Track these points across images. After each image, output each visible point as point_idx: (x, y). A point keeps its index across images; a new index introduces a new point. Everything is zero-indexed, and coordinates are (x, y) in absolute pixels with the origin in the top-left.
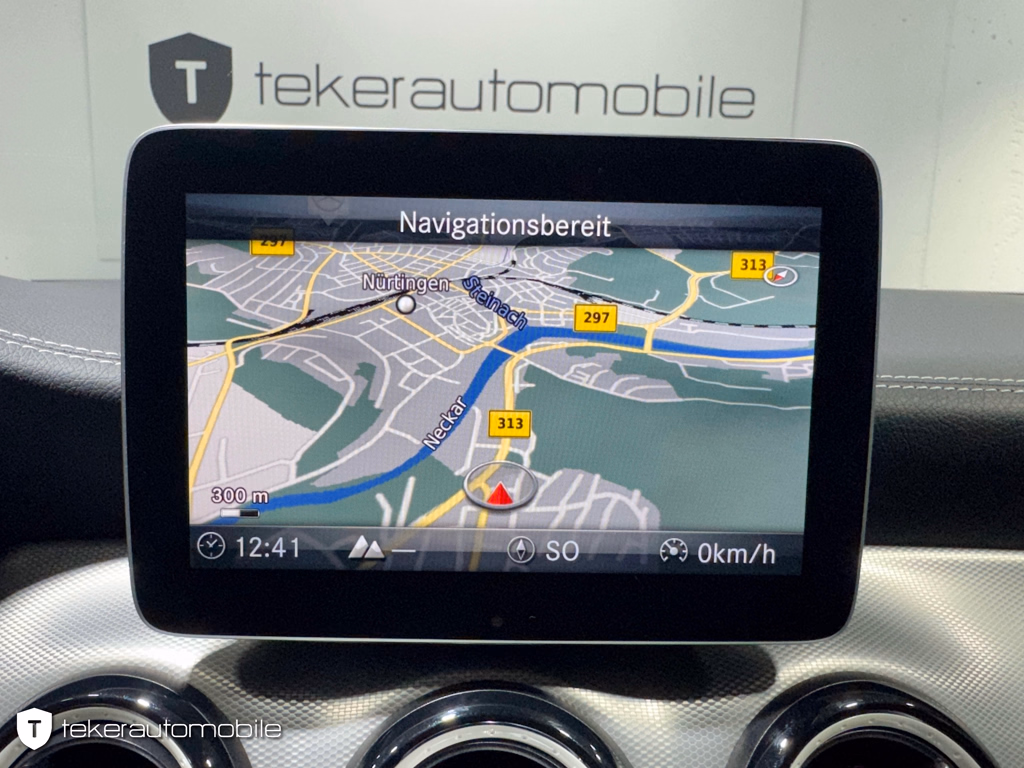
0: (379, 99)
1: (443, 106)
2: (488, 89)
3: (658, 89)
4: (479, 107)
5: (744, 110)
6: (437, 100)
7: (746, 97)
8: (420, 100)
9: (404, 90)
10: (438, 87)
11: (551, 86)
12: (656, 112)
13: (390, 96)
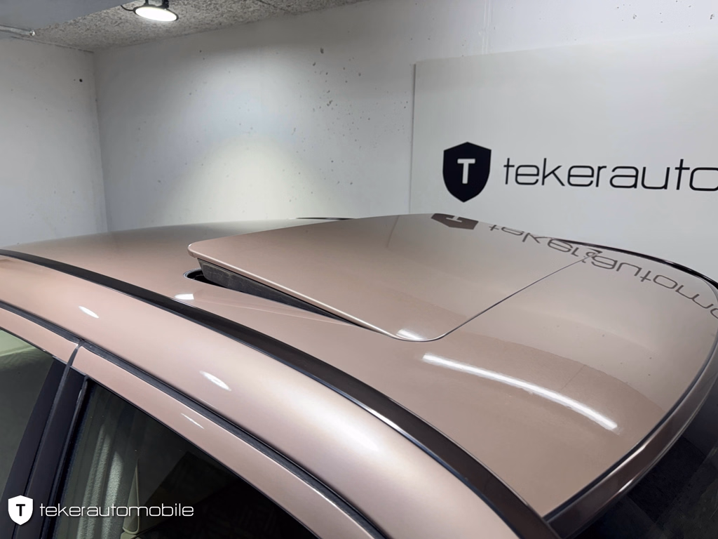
0: (587, 181)
1: (635, 186)
2: (674, 173)
4: (665, 187)
8: (616, 181)
9: (606, 175)
13: (594, 179)
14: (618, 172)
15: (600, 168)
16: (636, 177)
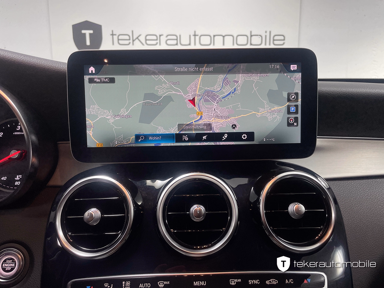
1: (177, 44)
2: (193, 38)
3: (251, 36)
4: (190, 44)
5: (282, 42)
7: (282, 38)
8: (169, 42)
9: (163, 39)
10: (175, 37)
11: (214, 36)
12: (251, 44)
13: (158, 41)
14: (169, 37)
15: (160, 36)
16: (177, 40)
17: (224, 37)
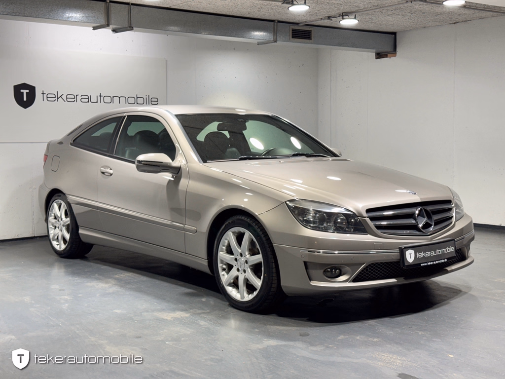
0: (73, 100)
1: (88, 102)
2: (99, 98)
3: (137, 98)
4: (97, 102)
5: (156, 103)
6: (87, 100)
7: (156, 100)
8: (83, 100)
9: (79, 98)
10: (87, 97)
11: (113, 97)
12: (137, 103)
13: (75, 99)
14: (83, 97)
15: (77, 95)
16: (88, 98)
17: (119, 98)
